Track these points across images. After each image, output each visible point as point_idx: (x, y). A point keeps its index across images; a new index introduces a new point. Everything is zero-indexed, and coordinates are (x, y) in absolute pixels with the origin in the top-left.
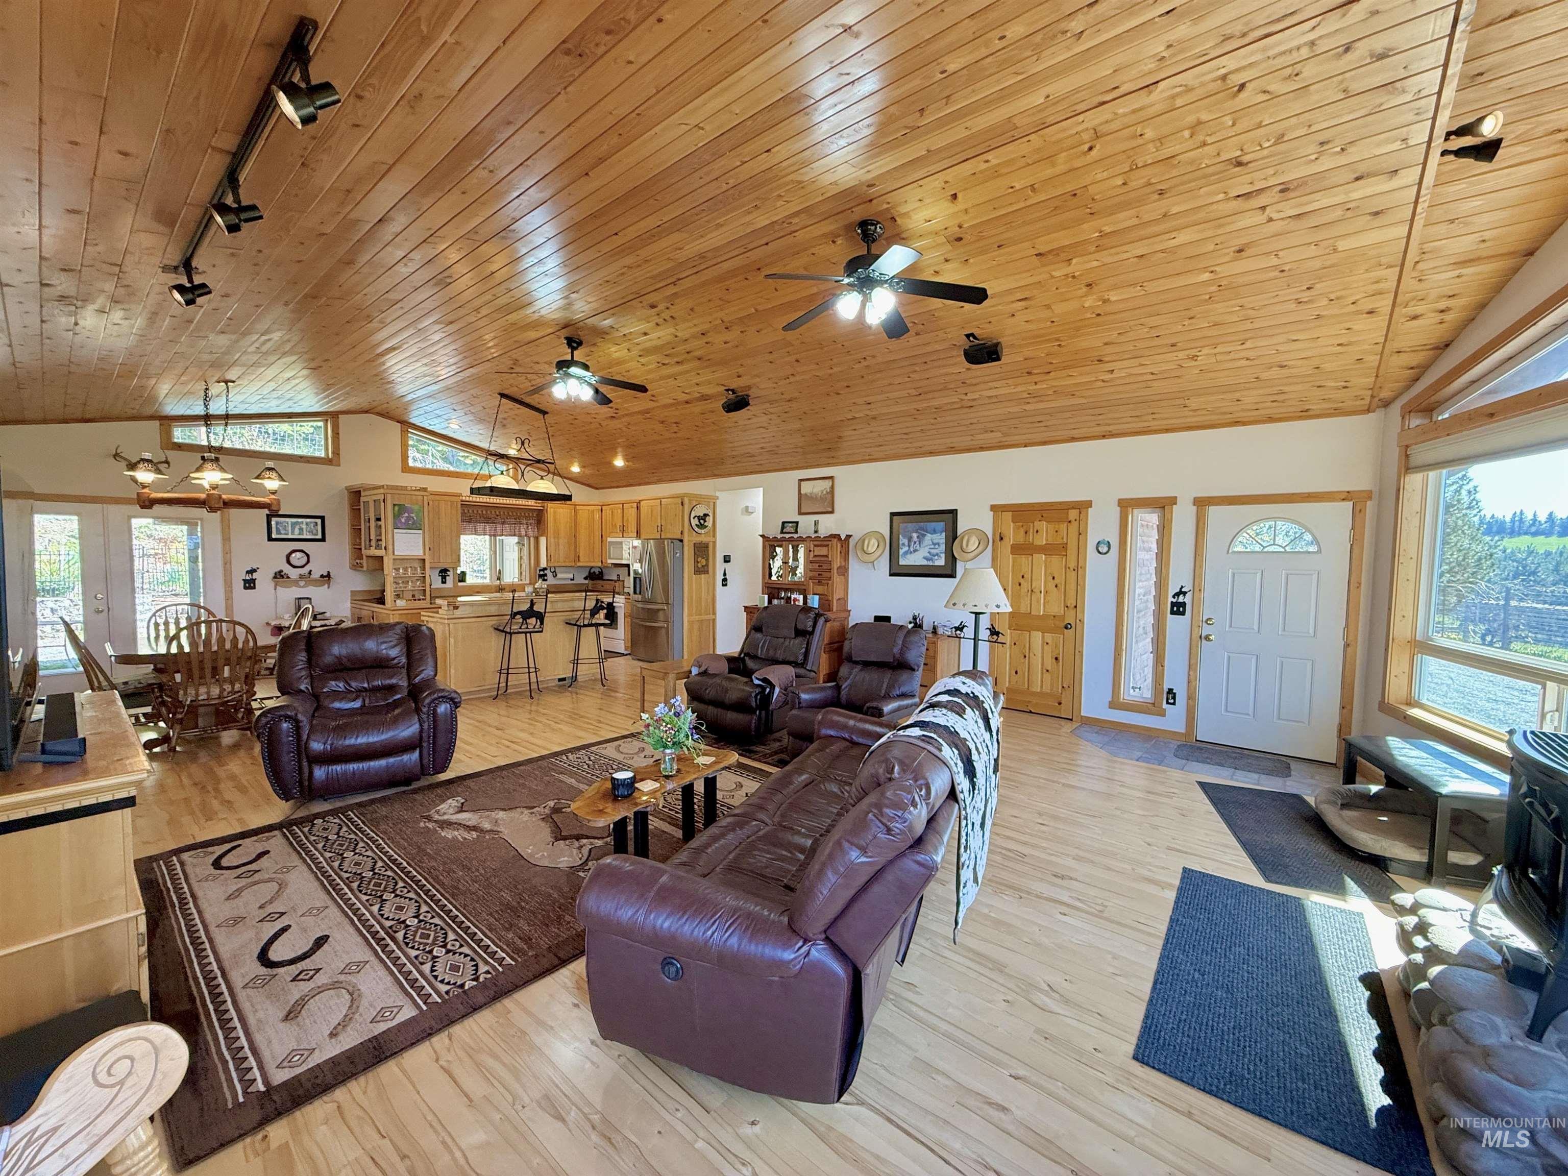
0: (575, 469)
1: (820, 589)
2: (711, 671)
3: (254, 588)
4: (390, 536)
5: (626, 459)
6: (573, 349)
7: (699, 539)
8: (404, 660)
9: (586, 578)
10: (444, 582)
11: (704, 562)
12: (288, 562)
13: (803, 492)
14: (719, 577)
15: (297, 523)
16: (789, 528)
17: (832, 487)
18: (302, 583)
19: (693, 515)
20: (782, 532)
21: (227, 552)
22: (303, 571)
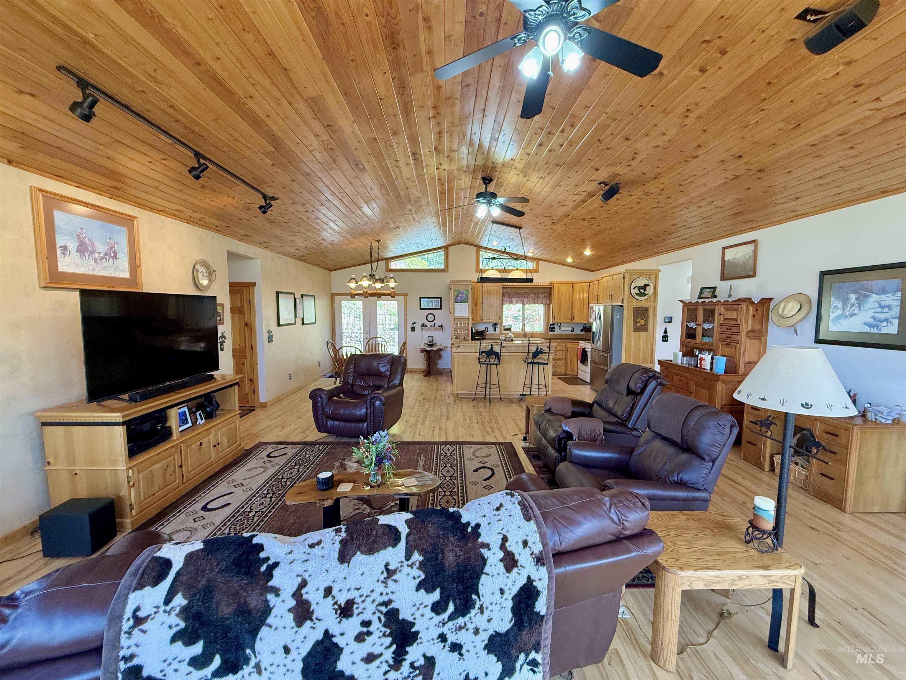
0: (569, 260)
1: (728, 351)
2: (554, 411)
4: (453, 306)
5: (593, 248)
6: (487, 184)
7: (639, 304)
8: (388, 373)
9: (582, 331)
10: (495, 331)
11: (643, 322)
12: (427, 319)
13: (726, 259)
14: (659, 334)
15: (430, 301)
16: (707, 293)
17: (755, 251)
18: (432, 329)
19: (633, 286)
20: (699, 297)
21: (406, 315)
22: (432, 324)
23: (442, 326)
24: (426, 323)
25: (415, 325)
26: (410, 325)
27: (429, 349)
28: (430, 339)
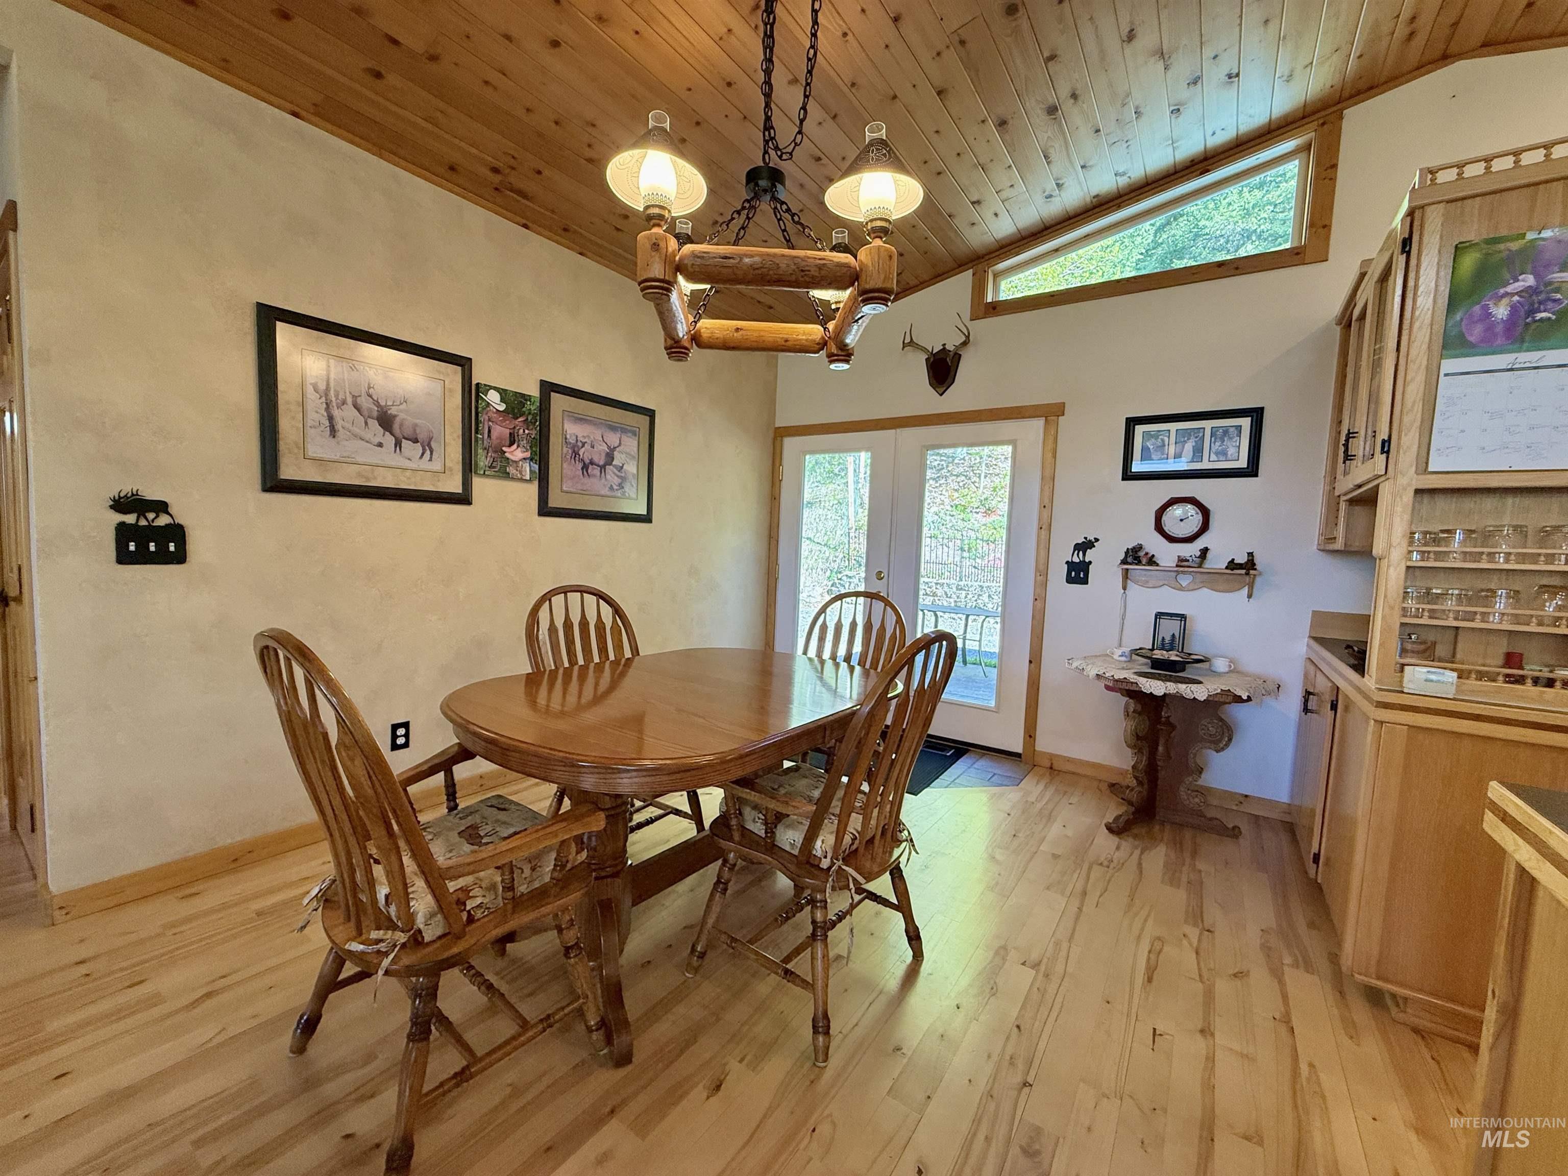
3: (1085, 581)
4: (1414, 391)
12: (1159, 528)
15: (1188, 433)
18: (1185, 581)
21: (1047, 506)
22: (1191, 550)
23: (1250, 565)
24: (1155, 545)
25: (1090, 555)
26: (1063, 554)
27: (1157, 688)
28: (1169, 628)
